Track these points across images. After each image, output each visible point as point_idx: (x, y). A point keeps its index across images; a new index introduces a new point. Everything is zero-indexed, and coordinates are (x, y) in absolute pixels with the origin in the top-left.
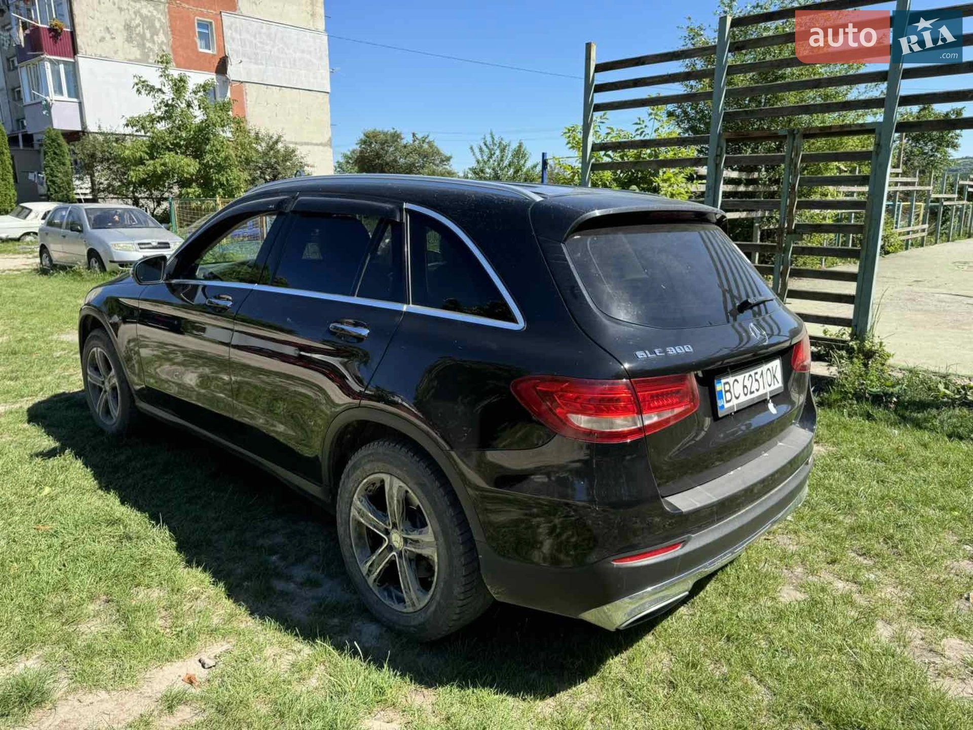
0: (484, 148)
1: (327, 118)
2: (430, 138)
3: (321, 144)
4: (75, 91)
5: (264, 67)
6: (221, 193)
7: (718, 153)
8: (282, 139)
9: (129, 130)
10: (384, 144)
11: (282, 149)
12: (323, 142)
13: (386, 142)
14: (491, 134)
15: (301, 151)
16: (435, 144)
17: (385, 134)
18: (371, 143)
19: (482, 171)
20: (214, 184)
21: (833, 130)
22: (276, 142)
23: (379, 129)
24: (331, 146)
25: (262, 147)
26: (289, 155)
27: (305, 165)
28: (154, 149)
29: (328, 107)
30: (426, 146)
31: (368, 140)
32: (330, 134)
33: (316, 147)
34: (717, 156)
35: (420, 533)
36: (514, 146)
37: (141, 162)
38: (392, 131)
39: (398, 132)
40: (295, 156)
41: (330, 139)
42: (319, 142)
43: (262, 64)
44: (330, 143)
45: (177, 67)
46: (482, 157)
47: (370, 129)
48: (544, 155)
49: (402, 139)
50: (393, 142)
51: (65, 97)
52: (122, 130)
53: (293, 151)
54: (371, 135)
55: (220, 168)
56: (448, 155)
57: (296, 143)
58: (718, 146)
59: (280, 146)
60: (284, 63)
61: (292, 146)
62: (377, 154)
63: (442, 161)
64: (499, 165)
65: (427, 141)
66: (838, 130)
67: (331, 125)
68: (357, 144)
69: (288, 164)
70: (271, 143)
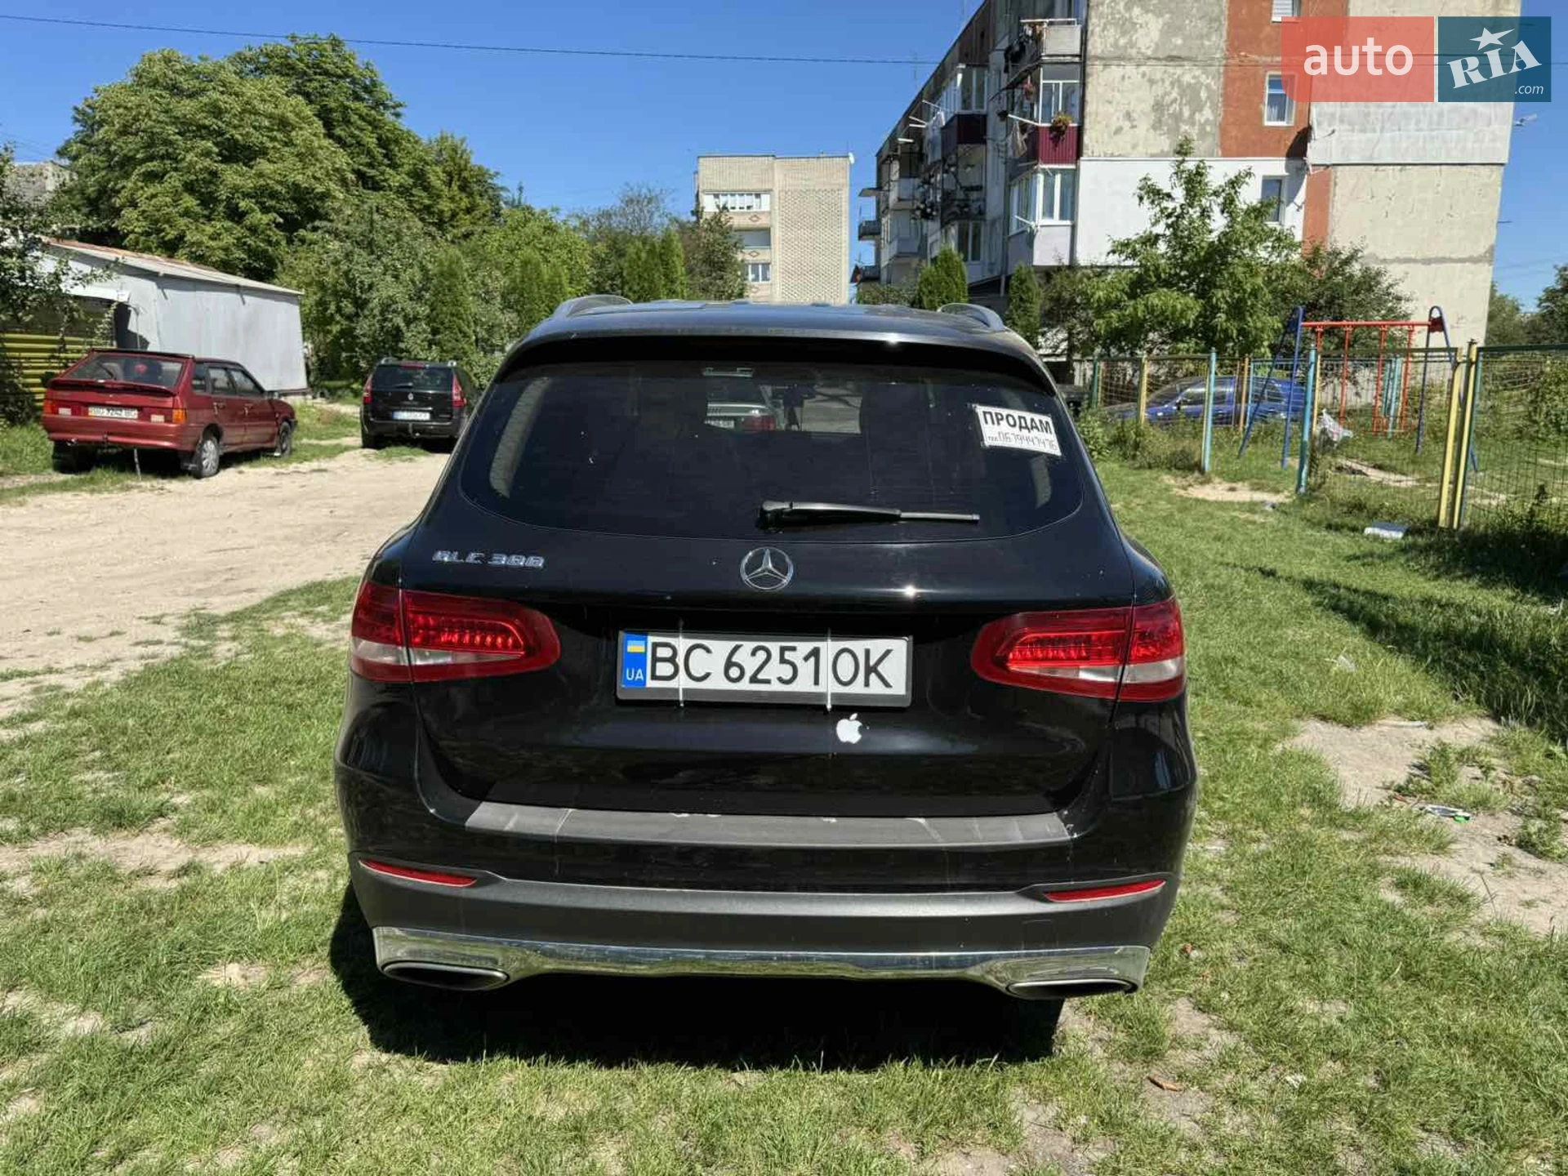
4: (1070, 209)
5: (1378, 133)
8: (1360, 254)
9: (1113, 259)
11: (1358, 273)
15: (1392, 273)
26: (1369, 281)
28: (1139, 286)
32: (1492, 239)
37: (1116, 305)
40: (1379, 283)
43: (1374, 131)
45: (1224, 155)
51: (1056, 220)
52: (1102, 260)
53: (1378, 275)
57: (1384, 261)
59: (1354, 267)
60: (1418, 122)
61: (1375, 267)
67: (1499, 223)
69: (1360, 297)
70: (1338, 263)
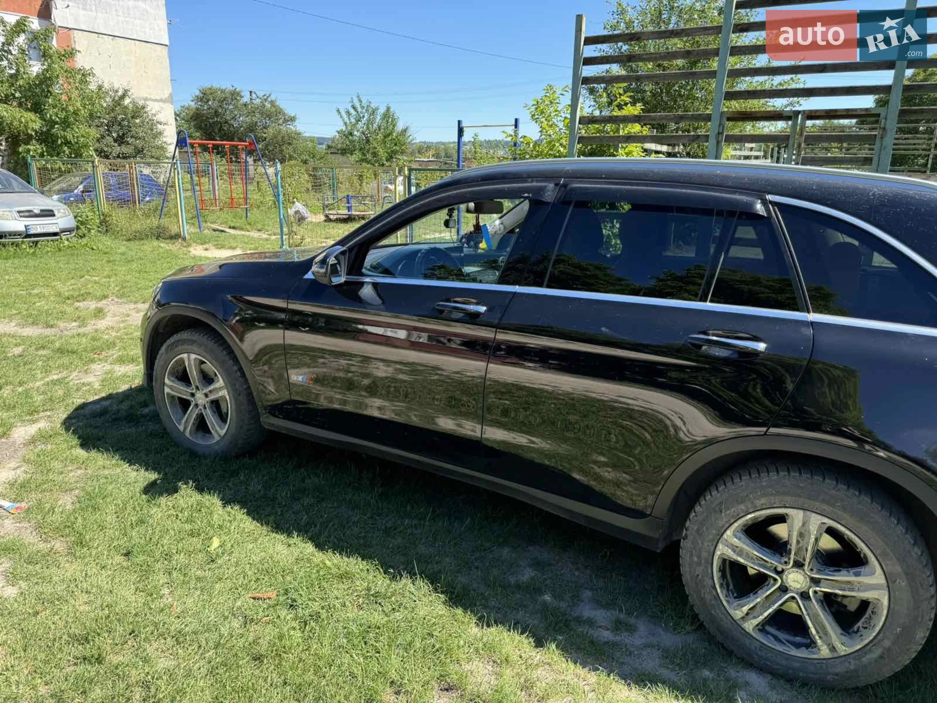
0: (352, 111)
1: (167, 73)
2: (273, 97)
3: (161, 100)
5: (94, 13)
6: (67, 152)
7: (721, 131)
10: (223, 101)
11: (131, 106)
12: (164, 98)
13: (224, 100)
14: (358, 97)
16: (277, 103)
17: (223, 91)
18: (208, 100)
19: (351, 134)
20: (59, 142)
21: (838, 113)
22: (123, 97)
23: (216, 85)
24: (172, 103)
25: (106, 102)
27: (158, 122)
29: (166, 62)
30: (268, 105)
31: (204, 96)
32: (170, 91)
33: (156, 103)
34: (719, 133)
35: (857, 574)
36: (382, 110)
38: (232, 88)
39: (237, 90)
40: (146, 113)
41: (171, 95)
42: (158, 98)
43: (91, 10)
44: (170, 100)
46: (349, 120)
47: (207, 85)
48: (459, 122)
49: (242, 97)
50: (232, 100)
53: (143, 107)
54: (208, 92)
55: (66, 124)
56: (293, 115)
58: (720, 124)
59: (127, 101)
62: (216, 112)
63: (286, 121)
64: (368, 128)
65: (269, 100)
66: (844, 113)
67: (171, 80)
68: (192, 101)
69: (137, 121)
70: (117, 98)
